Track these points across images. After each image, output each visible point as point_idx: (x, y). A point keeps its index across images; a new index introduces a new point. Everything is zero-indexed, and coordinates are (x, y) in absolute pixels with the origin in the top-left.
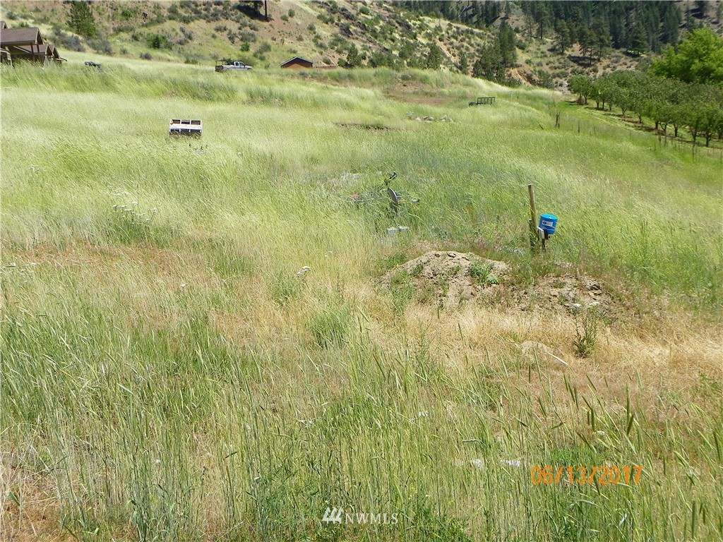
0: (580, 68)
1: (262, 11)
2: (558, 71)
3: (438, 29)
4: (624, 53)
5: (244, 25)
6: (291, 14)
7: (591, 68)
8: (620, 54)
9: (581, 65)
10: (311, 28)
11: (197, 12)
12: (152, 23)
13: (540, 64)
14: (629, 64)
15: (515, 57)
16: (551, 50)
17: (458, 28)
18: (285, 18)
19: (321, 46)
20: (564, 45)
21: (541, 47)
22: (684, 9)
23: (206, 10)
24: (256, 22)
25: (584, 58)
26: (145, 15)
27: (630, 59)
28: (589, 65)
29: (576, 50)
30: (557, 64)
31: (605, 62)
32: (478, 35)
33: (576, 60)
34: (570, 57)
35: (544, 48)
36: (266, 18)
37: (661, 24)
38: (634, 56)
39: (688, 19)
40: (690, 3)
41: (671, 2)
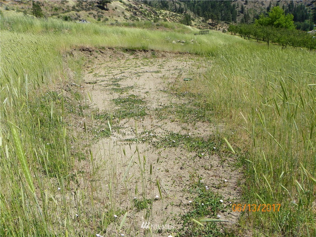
0: (212, 27)
1: (105, 7)
2: (205, 28)
3: (166, 14)
4: (225, 22)
5: (99, 12)
6: (116, 8)
7: (215, 27)
8: (224, 23)
9: (212, 26)
10: (123, 13)
11: (82, 8)
12: (66, 12)
13: (199, 25)
14: (227, 26)
15: (191, 23)
16: (203, 21)
17: (172, 14)
18: (114, 10)
19: (126, 19)
20: (207, 19)
21: (199, 20)
22: (238, 11)
23: (86, 7)
24: (104, 11)
25: (212, 24)
26: (63, 9)
27: (227, 24)
28: (214, 26)
29: (210, 21)
30: (204, 26)
31: (219, 25)
32: (179, 16)
33: (210, 24)
34: (208, 23)
35: (200, 20)
36: (107, 10)
38: (228, 23)
39: (239, 14)
40: (240, 9)
41: (234, 8)
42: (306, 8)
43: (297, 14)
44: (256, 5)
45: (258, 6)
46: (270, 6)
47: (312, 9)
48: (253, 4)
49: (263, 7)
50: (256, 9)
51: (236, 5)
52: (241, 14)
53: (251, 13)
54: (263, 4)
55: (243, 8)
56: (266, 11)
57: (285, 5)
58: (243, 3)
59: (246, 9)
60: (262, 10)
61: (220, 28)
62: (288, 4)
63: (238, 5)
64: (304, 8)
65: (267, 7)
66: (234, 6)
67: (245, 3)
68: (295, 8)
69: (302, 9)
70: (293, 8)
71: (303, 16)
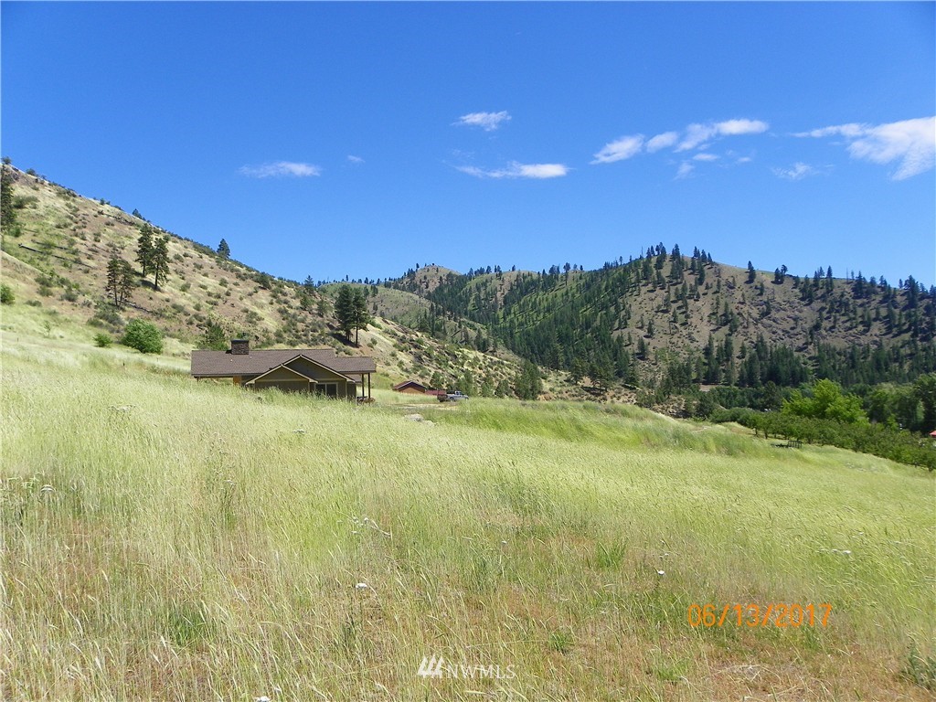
0: (593, 397)
1: (353, 339)
2: (576, 398)
3: (476, 359)
4: (623, 386)
5: (339, 350)
6: (375, 342)
7: (601, 397)
8: (621, 387)
9: (593, 394)
10: (393, 355)
11: (298, 337)
12: (264, 344)
13: (560, 392)
14: (629, 395)
15: (540, 384)
16: (568, 381)
17: (491, 359)
18: (370, 346)
19: (406, 371)
20: (578, 378)
21: (559, 377)
22: (630, 352)
23: (305, 335)
24: (349, 348)
25: (594, 388)
26: (257, 337)
27: (628, 391)
28: (599, 395)
29: (587, 381)
30: (574, 393)
31: (611, 393)
32: (507, 366)
33: (588, 390)
34: (583, 387)
35: (562, 379)
36: (356, 345)
37: (615, 363)
38: (631, 388)
39: (635, 360)
40: (635, 348)
41: (621, 346)
42: (796, 354)
43: (780, 367)
44: (674, 340)
45: (680, 344)
46: (710, 343)
47: (810, 359)
48: (667, 338)
49: (693, 346)
50: (677, 350)
51: (626, 338)
52: (640, 361)
53: (666, 360)
54: (693, 340)
55: (642, 347)
56: (702, 356)
57: (747, 344)
58: (642, 333)
59: (650, 348)
60: (691, 353)
61: (615, 399)
62: (752, 342)
63: (630, 339)
64: (792, 355)
65: (703, 346)
66: (620, 339)
67: (646, 333)
68: (771, 353)
69: (787, 357)
70: (766, 353)
71: (793, 373)
